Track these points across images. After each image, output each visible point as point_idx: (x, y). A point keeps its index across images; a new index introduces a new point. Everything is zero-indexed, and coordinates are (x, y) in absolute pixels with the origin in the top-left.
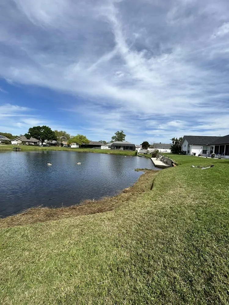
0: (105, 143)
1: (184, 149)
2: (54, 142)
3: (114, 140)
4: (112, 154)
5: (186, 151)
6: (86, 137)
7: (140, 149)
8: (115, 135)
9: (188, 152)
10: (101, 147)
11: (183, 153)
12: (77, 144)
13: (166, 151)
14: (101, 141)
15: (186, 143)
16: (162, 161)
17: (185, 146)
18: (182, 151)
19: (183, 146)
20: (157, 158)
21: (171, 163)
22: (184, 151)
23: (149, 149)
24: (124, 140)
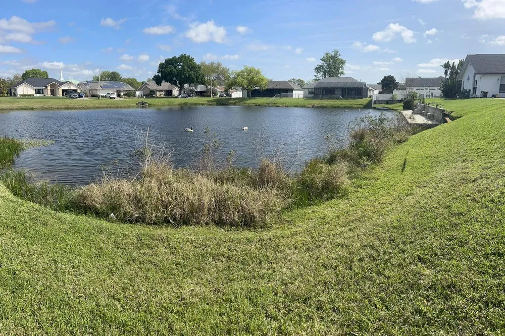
0: (301, 83)
1: (467, 86)
2: (200, 88)
3: (321, 74)
4: (318, 107)
5: (470, 90)
6: (260, 70)
7: (376, 92)
8: (321, 63)
9: (474, 92)
10: (294, 92)
11: (465, 93)
12: (243, 89)
13: (432, 93)
14: (293, 79)
15: (470, 71)
16: (423, 116)
17: (469, 79)
18: (462, 90)
19: (465, 79)
20: (413, 110)
21: (441, 117)
22: (466, 91)
23: (395, 92)
24: (342, 73)
